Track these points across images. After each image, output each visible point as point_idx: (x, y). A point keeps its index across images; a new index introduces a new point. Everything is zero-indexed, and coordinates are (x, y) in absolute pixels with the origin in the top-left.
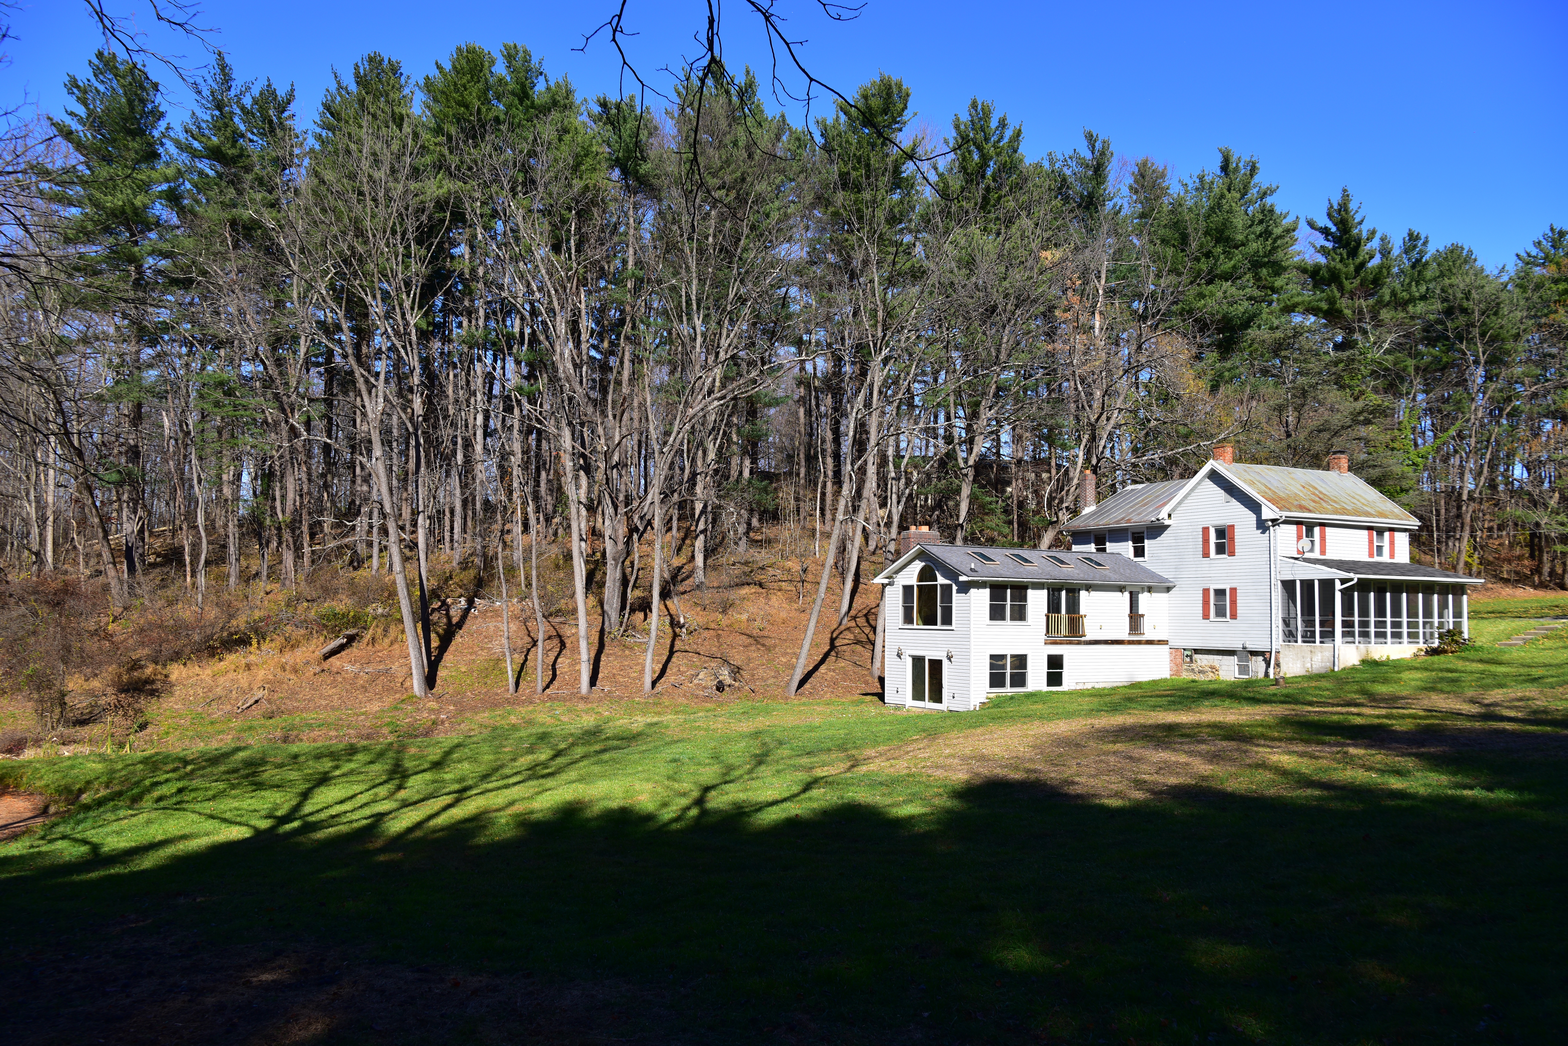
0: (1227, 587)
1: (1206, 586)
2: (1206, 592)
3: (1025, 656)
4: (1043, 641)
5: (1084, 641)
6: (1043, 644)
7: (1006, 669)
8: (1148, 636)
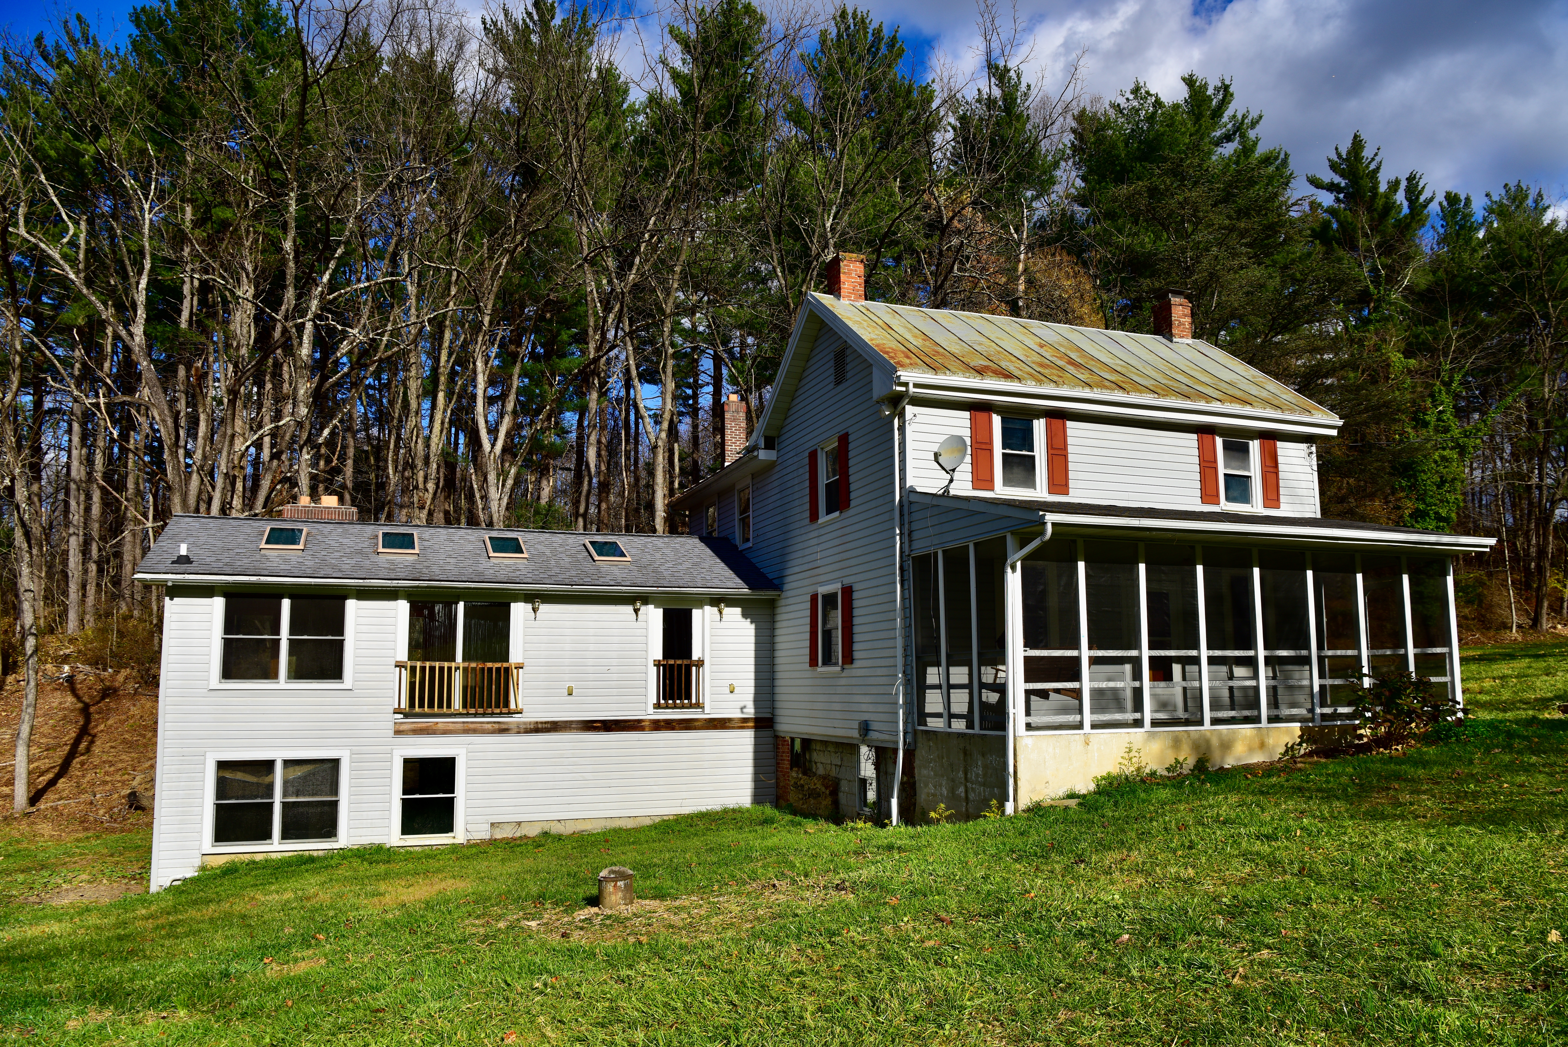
0: (837, 586)
1: (814, 590)
2: (814, 602)
3: (335, 763)
4: (391, 725)
5: (518, 725)
6: (391, 733)
7: (271, 795)
8: (711, 711)
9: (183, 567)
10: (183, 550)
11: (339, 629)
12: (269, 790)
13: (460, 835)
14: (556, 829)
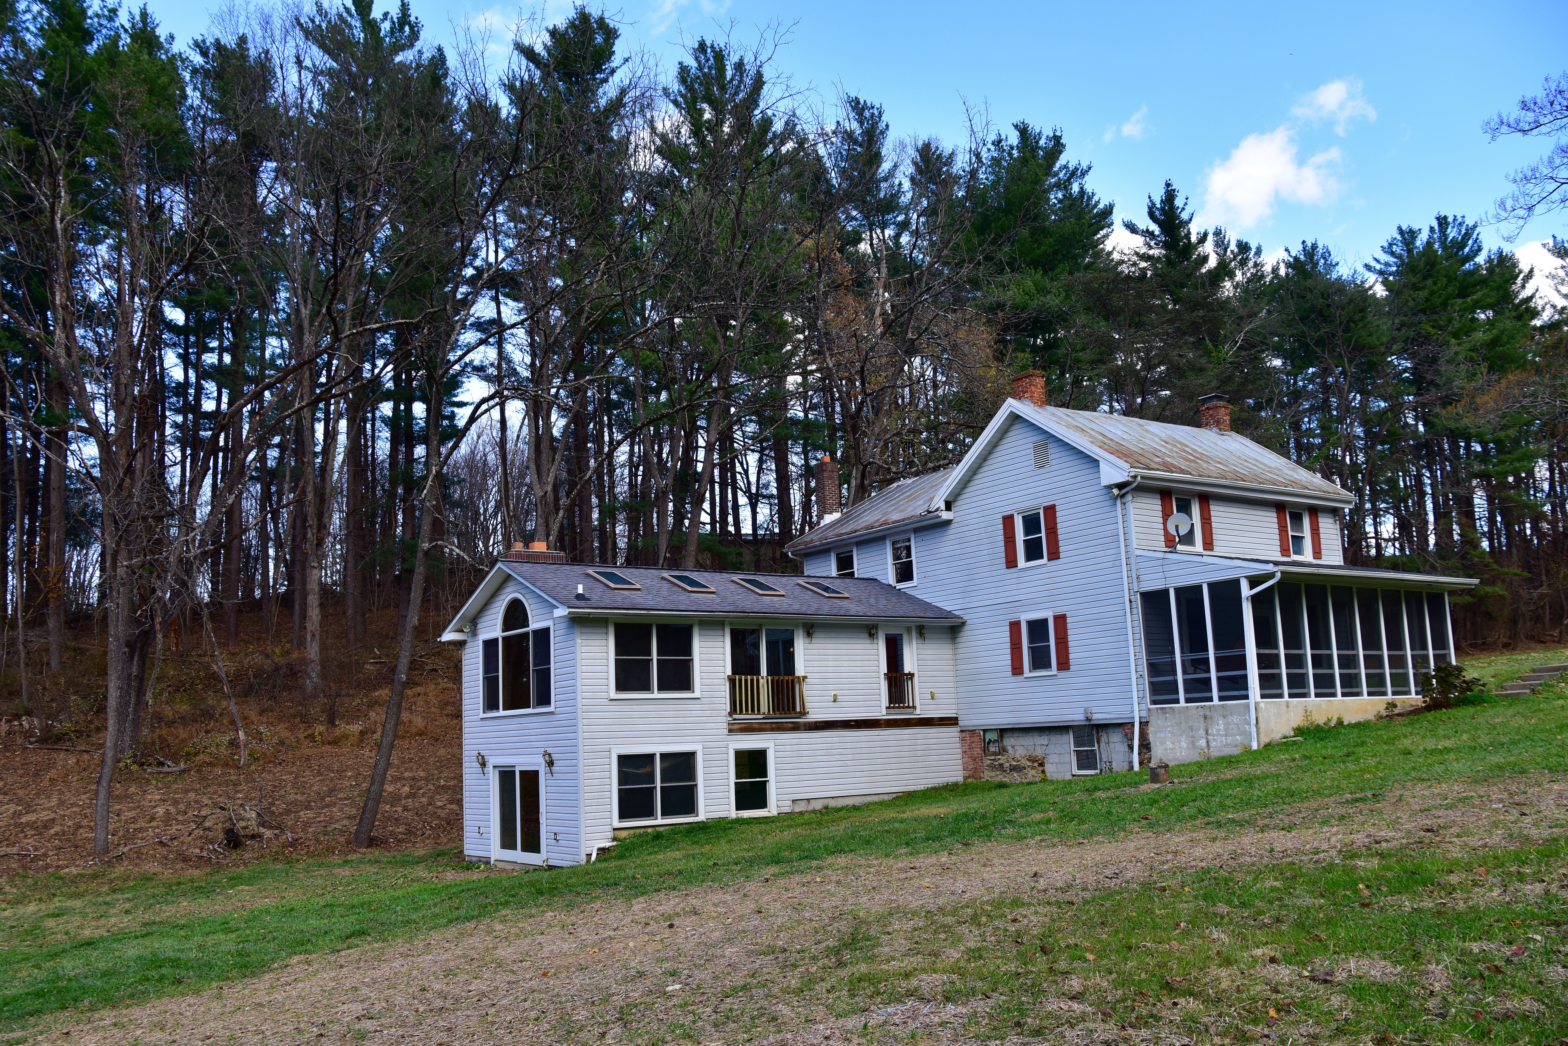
0: (1047, 614)
1: (1014, 617)
2: (1015, 626)
3: (692, 755)
4: (725, 725)
5: (805, 724)
6: (726, 732)
7: (653, 781)
8: (922, 711)
9: (582, 603)
10: (580, 589)
11: (688, 651)
12: (651, 778)
13: (772, 809)
14: (832, 803)
